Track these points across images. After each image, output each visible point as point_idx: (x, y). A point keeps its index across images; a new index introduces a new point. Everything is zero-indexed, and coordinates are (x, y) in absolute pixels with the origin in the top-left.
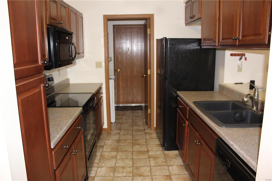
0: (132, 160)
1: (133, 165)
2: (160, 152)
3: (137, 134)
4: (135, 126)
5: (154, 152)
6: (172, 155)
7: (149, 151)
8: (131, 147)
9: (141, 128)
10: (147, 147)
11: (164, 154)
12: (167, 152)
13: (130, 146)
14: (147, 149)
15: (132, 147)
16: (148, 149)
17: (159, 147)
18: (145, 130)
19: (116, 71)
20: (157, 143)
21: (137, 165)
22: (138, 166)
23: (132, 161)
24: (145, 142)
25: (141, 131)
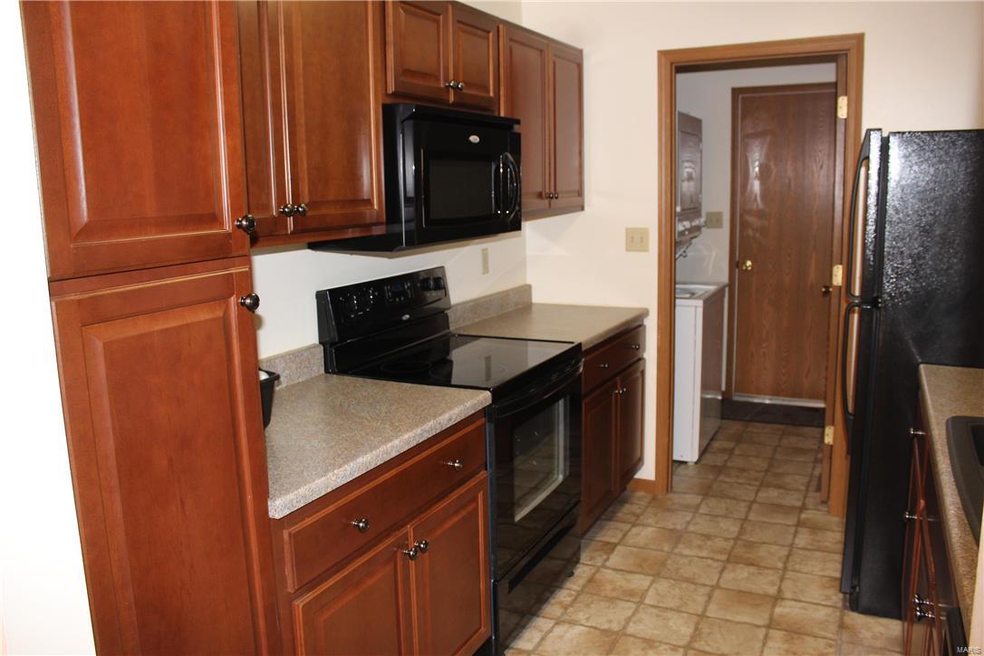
0: (695, 619)
1: (690, 642)
2: (830, 611)
3: (765, 520)
4: (769, 485)
5: (802, 608)
6: (874, 637)
7: (783, 599)
8: (716, 568)
9: (793, 500)
10: (782, 579)
11: (842, 626)
12: (856, 619)
13: (715, 564)
14: (776, 588)
15: (720, 569)
16: (780, 591)
17: (831, 592)
18: (803, 508)
19: (738, 266)
20: (828, 573)
21: (708, 645)
22: (710, 650)
23: (697, 624)
24: (780, 559)
25: (788, 510)
